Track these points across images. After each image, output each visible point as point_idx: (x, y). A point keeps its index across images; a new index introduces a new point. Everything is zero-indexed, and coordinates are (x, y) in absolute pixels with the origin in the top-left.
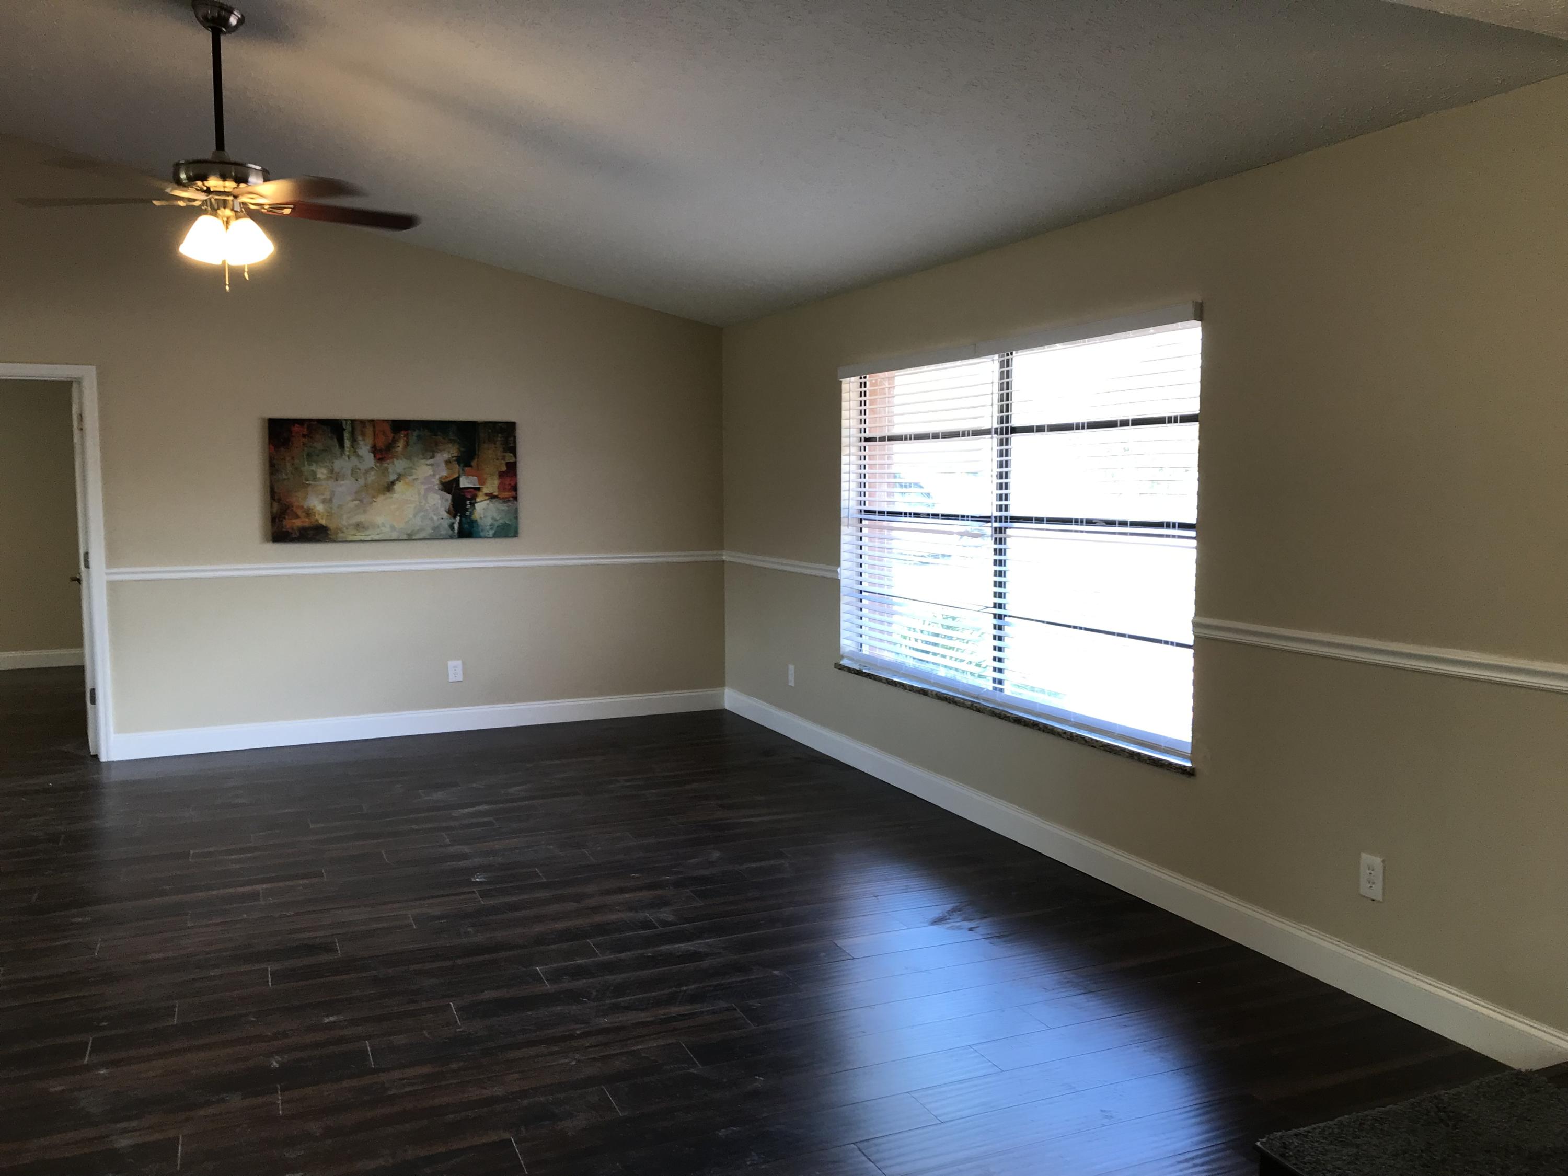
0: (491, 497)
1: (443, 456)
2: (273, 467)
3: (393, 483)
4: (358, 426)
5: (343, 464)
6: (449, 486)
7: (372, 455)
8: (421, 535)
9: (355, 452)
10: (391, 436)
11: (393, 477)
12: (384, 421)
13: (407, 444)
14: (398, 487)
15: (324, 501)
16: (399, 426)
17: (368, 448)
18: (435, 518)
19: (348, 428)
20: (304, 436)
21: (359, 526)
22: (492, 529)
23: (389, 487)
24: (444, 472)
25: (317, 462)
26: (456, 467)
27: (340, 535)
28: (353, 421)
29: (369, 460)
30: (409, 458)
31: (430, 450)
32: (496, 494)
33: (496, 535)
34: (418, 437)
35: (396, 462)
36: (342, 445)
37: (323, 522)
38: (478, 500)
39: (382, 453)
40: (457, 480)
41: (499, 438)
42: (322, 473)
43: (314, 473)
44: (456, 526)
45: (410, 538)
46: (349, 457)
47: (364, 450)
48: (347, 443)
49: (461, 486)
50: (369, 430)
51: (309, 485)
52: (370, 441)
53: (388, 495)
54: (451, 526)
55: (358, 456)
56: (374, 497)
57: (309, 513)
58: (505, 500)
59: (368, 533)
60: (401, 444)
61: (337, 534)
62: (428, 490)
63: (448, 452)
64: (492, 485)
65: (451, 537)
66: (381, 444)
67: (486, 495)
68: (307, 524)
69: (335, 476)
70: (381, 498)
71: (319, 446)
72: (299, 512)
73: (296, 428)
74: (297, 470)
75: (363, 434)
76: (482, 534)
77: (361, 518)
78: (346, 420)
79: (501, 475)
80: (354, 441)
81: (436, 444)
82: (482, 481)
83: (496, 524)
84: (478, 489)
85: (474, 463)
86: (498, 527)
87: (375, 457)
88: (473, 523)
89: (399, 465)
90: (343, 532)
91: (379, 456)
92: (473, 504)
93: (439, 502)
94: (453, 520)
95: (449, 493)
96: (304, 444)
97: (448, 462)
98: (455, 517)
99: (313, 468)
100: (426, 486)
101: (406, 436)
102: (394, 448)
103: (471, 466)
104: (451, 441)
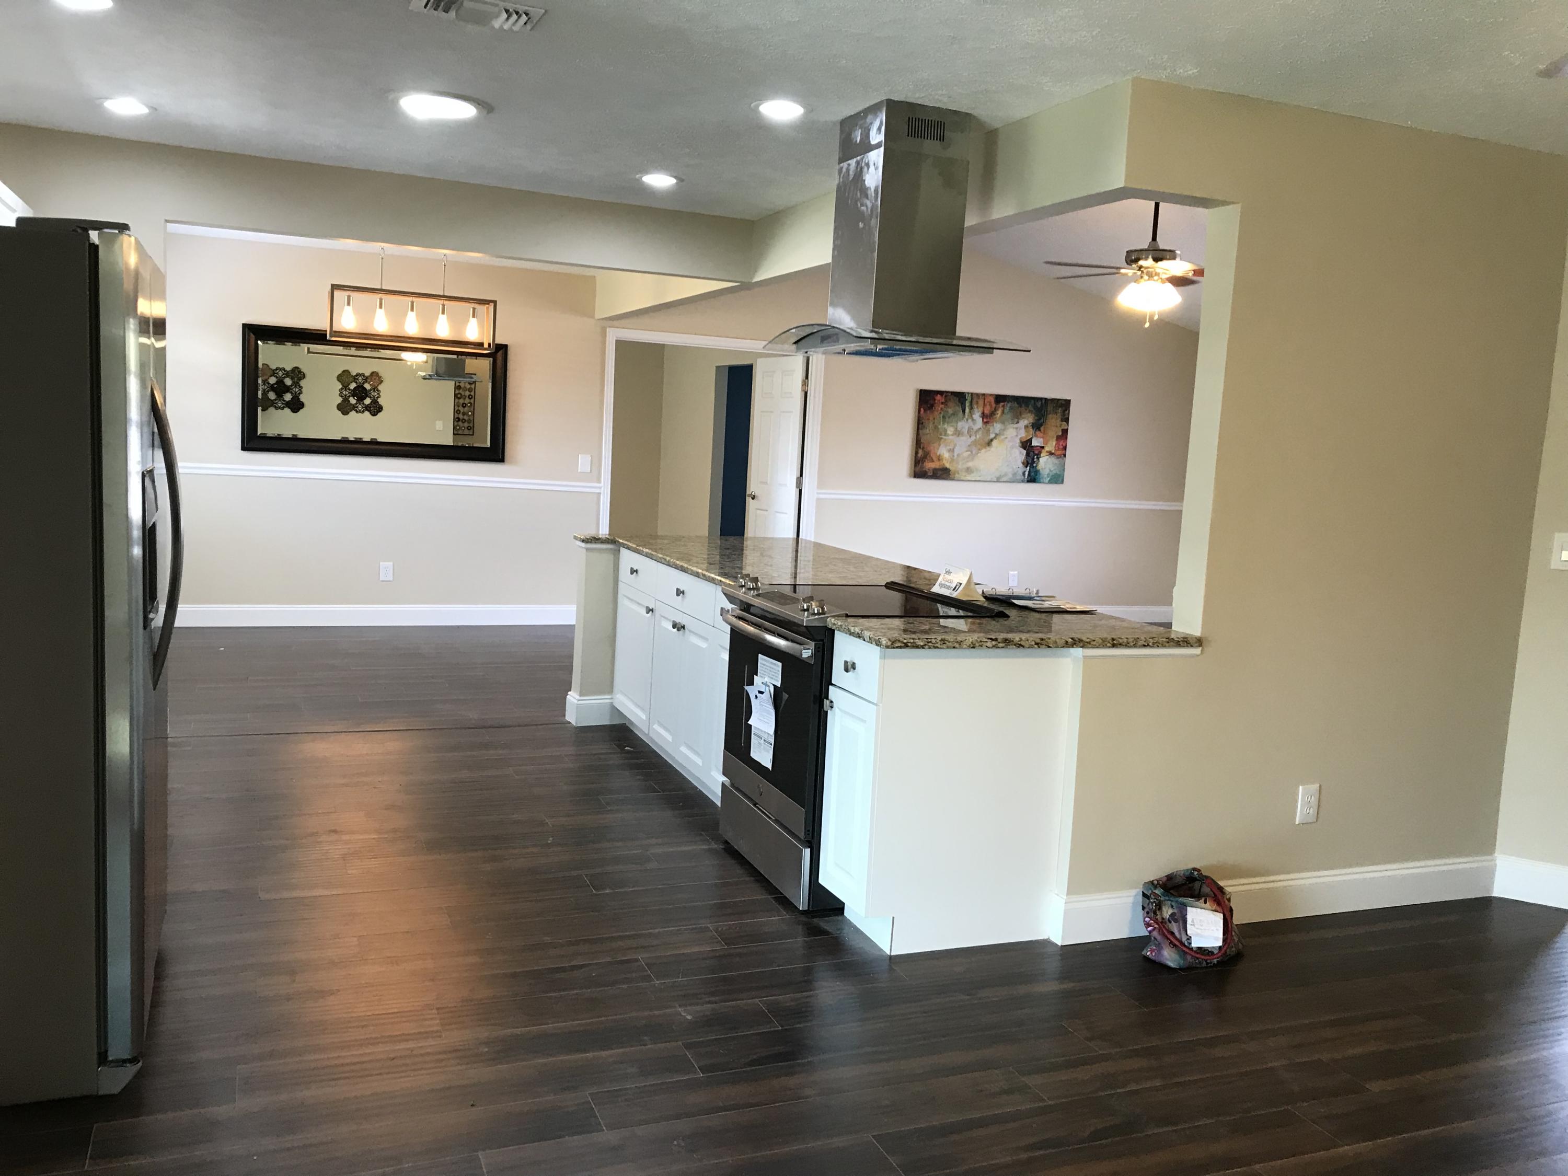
0: (1051, 454)
1: (1024, 422)
2: (920, 424)
3: (992, 440)
4: (976, 397)
5: (963, 425)
6: (1026, 444)
7: (981, 419)
8: (1005, 479)
9: (971, 416)
10: (994, 405)
11: (992, 436)
12: (991, 395)
13: (1003, 412)
14: (994, 443)
15: (949, 451)
16: (1000, 399)
17: (980, 413)
18: (1014, 467)
19: (968, 398)
20: (942, 403)
21: (969, 470)
22: (1048, 477)
23: (989, 443)
24: (1023, 434)
25: (948, 423)
26: (1031, 431)
27: (957, 475)
28: (972, 394)
29: (979, 422)
30: (1003, 423)
31: (1017, 418)
32: (1053, 452)
33: (1050, 482)
34: (1011, 408)
35: (995, 425)
36: (964, 411)
37: (947, 465)
38: (1042, 455)
39: (988, 418)
40: (1030, 440)
41: (1060, 410)
42: (950, 430)
43: (946, 430)
44: (1027, 473)
45: (998, 480)
46: (967, 420)
47: (977, 416)
48: (967, 410)
49: (1033, 445)
50: (981, 402)
51: (942, 438)
52: (981, 409)
53: (988, 448)
54: (1024, 474)
55: (973, 420)
56: (979, 450)
57: (939, 458)
58: (1059, 457)
59: (972, 475)
60: (999, 412)
61: (955, 474)
62: (1012, 447)
63: (1027, 420)
64: (1051, 446)
65: (1023, 481)
66: (987, 412)
67: (1047, 452)
68: (937, 467)
69: (958, 433)
70: (983, 451)
71: (950, 411)
72: (934, 459)
73: (939, 397)
74: (936, 428)
75: (977, 403)
76: (1042, 480)
77: (970, 464)
78: (968, 393)
79: (1058, 438)
80: (971, 408)
81: (1021, 414)
82: (1046, 443)
83: (1051, 474)
84: (1043, 447)
85: (1042, 429)
86: (1052, 476)
87: (983, 420)
88: (1037, 472)
89: (997, 427)
90: (958, 474)
91: (985, 420)
92: (1038, 458)
93: (1020, 455)
94: (1025, 469)
95: (1025, 449)
96: (941, 409)
97: (1026, 427)
98: (1026, 467)
99: (946, 426)
100: (1011, 444)
101: (1003, 406)
102: (995, 415)
103: (1040, 430)
104: (1030, 411)
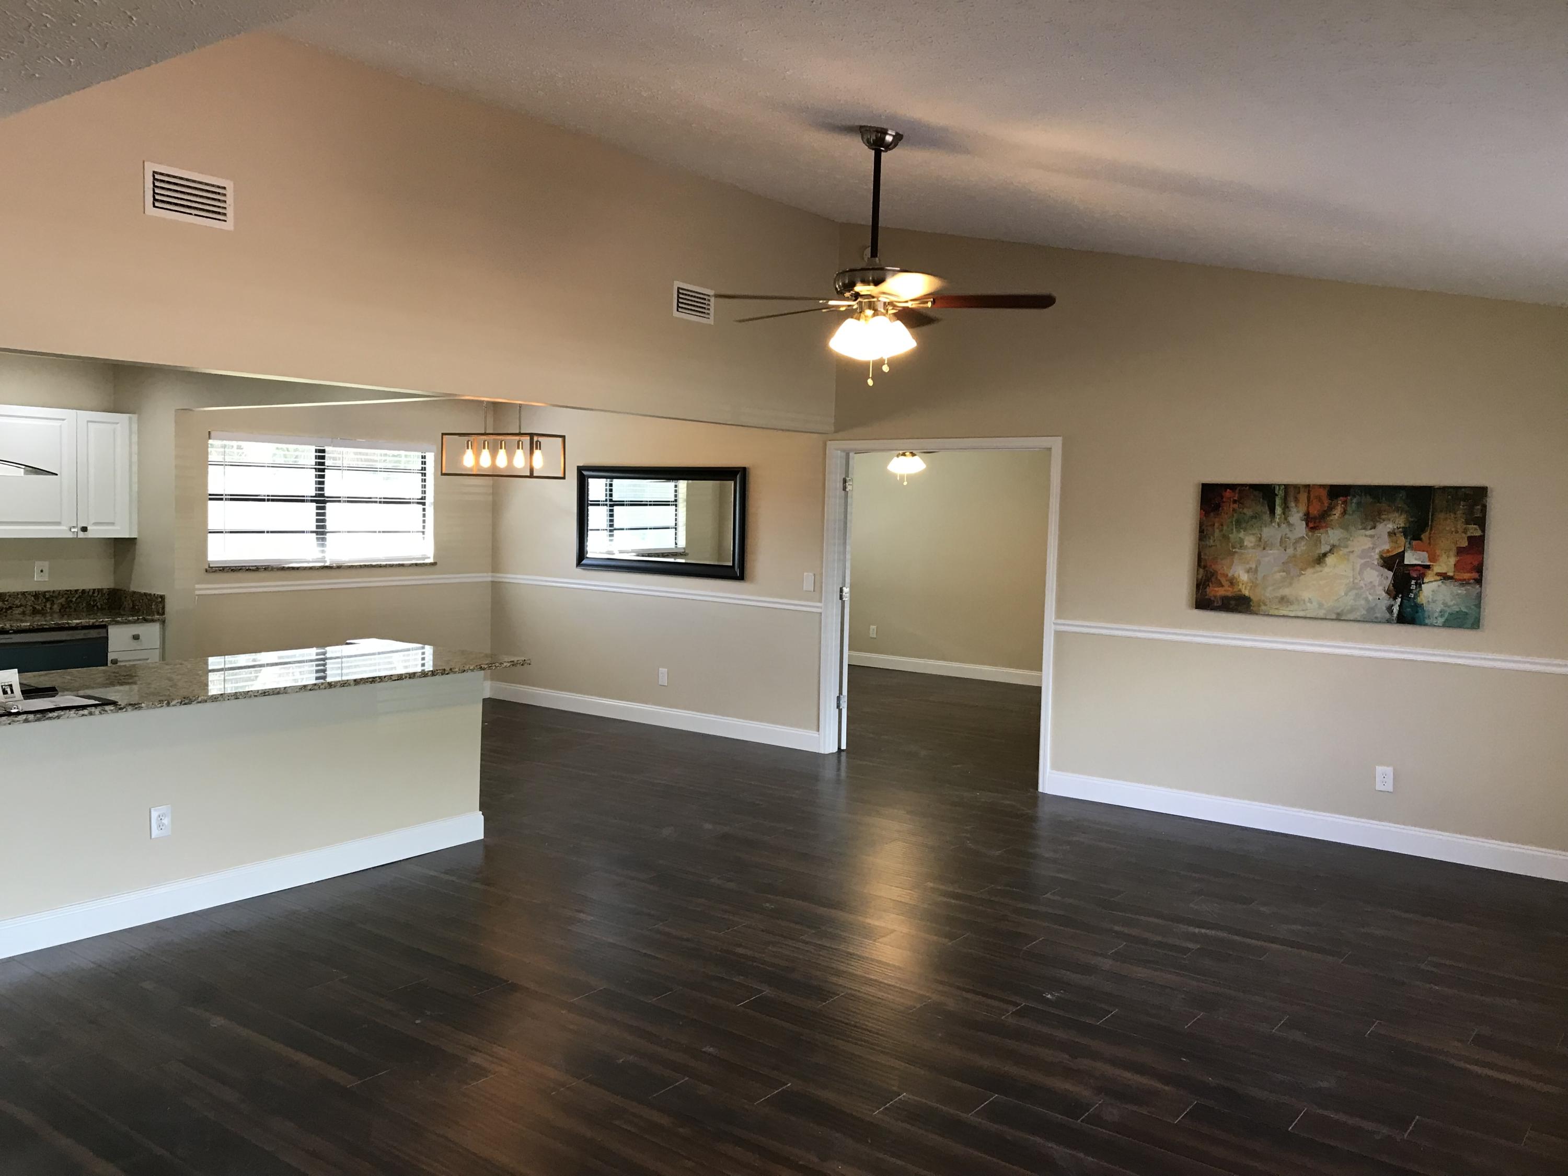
0: (1444, 577)
1: (1385, 527)
2: (1203, 533)
3: (1325, 555)
4: (1291, 491)
5: (1270, 532)
6: (1391, 562)
7: (1304, 523)
8: (1351, 617)
9: (1286, 519)
10: (1326, 502)
11: (1325, 548)
12: (1321, 486)
13: (1344, 512)
14: (1330, 560)
15: (1248, 571)
16: (1337, 492)
17: (1301, 514)
18: (1370, 598)
19: (1281, 493)
20: (1235, 502)
21: (1283, 600)
22: (1442, 616)
23: (1320, 559)
24: (1385, 546)
25: (1245, 530)
26: (1402, 540)
27: (1263, 608)
28: (1287, 487)
29: (1300, 528)
30: (1345, 527)
31: (1371, 519)
32: (1451, 574)
33: (1448, 624)
34: (1359, 504)
35: (1330, 531)
36: (1272, 511)
37: (1247, 593)
38: (1426, 580)
39: (1315, 522)
40: (1401, 555)
41: (1462, 505)
42: (1249, 541)
43: (1242, 541)
44: (1396, 609)
45: (1339, 618)
46: (1279, 525)
47: (1296, 517)
48: (1278, 510)
49: (1406, 562)
50: (1303, 497)
51: (1235, 552)
52: (1303, 508)
53: (1318, 568)
54: (1390, 609)
55: (1289, 524)
56: (1302, 569)
57: (1232, 582)
58: (1464, 583)
59: (1291, 608)
60: (1338, 512)
61: (1259, 606)
62: (1364, 566)
63: (1394, 522)
64: (1446, 564)
65: (1389, 621)
66: (1314, 512)
67: (1438, 574)
68: (1229, 594)
69: (1262, 545)
70: (1310, 571)
71: (1249, 512)
72: (1223, 581)
73: (1228, 494)
74: (1226, 537)
75: (1296, 500)
76: (1427, 621)
77: (1286, 591)
78: (1279, 485)
79: (1460, 551)
80: (1286, 507)
81: (1380, 513)
82: (1433, 558)
83: (1449, 610)
84: (1428, 567)
85: (1424, 536)
86: (1451, 614)
87: (1307, 525)
88: (1418, 607)
89: (1332, 535)
90: (1265, 605)
91: (1311, 525)
92: (1419, 585)
93: (1380, 579)
94: (1393, 603)
95: (1390, 569)
96: (1234, 510)
97: (1391, 534)
98: (1395, 598)
99: (1242, 534)
100: (1363, 561)
101: (1345, 502)
102: (1330, 515)
103: (1420, 539)
104: (1397, 509)
